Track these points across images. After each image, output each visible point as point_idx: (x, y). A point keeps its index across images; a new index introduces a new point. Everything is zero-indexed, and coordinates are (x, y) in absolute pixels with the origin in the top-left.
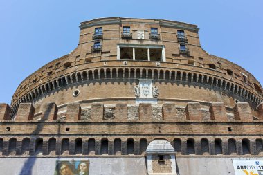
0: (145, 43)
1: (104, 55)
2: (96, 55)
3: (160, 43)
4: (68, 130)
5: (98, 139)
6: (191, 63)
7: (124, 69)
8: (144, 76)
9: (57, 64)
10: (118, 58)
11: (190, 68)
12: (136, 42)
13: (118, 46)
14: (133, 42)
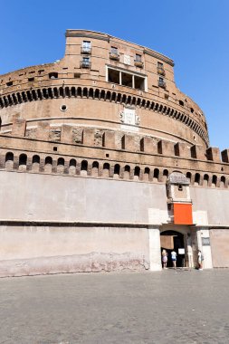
0: (130, 69)
1: (92, 73)
2: (85, 71)
3: (143, 72)
5: (133, 167)
6: (166, 97)
7: (112, 92)
8: (129, 102)
9: (40, 71)
10: (107, 79)
11: (165, 101)
12: (123, 66)
13: (107, 67)
14: (120, 65)
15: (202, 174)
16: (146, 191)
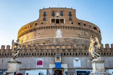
1: (47, 22)
2: (44, 22)
3: (63, 17)
4: (39, 51)
5: (45, 53)
6: (72, 23)
7: (52, 26)
8: (58, 28)
9: (33, 23)
10: (51, 23)
13: (51, 18)
14: (55, 17)
15: (66, 53)
16: (49, 60)
